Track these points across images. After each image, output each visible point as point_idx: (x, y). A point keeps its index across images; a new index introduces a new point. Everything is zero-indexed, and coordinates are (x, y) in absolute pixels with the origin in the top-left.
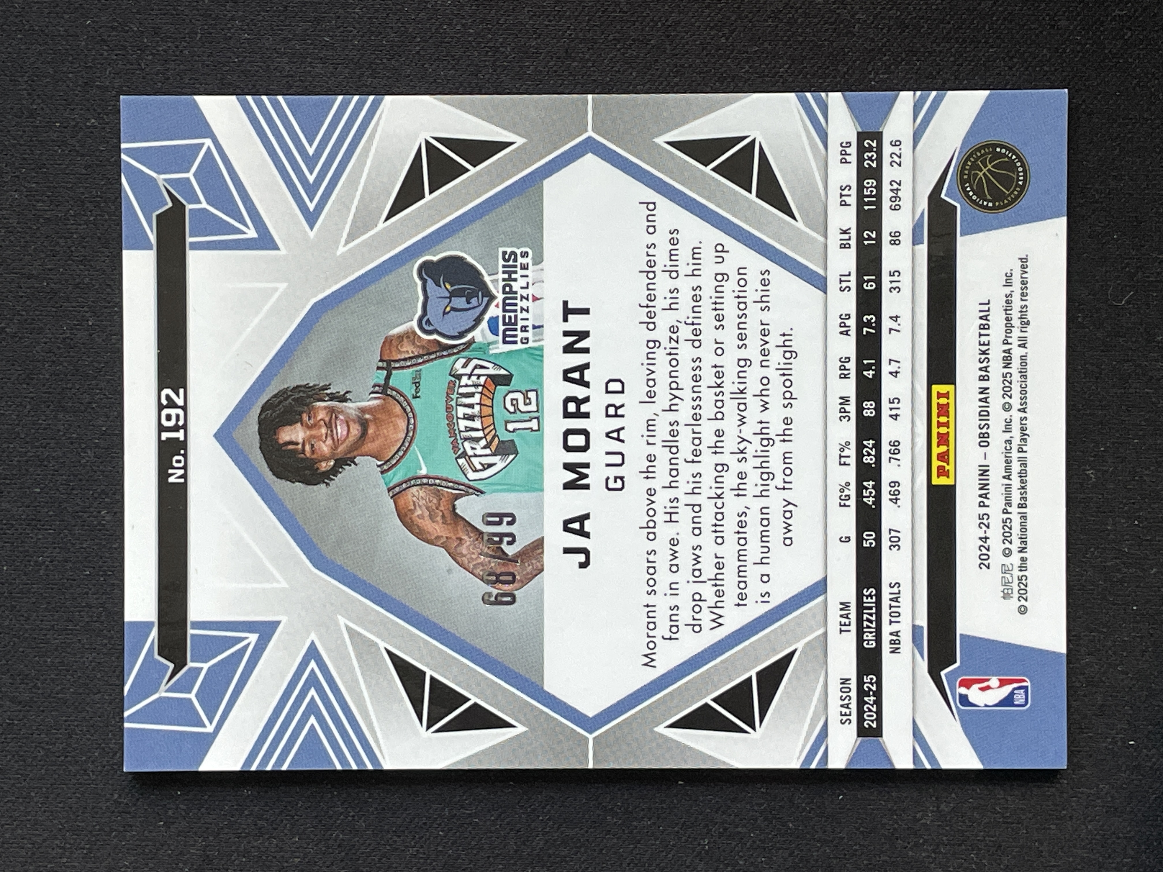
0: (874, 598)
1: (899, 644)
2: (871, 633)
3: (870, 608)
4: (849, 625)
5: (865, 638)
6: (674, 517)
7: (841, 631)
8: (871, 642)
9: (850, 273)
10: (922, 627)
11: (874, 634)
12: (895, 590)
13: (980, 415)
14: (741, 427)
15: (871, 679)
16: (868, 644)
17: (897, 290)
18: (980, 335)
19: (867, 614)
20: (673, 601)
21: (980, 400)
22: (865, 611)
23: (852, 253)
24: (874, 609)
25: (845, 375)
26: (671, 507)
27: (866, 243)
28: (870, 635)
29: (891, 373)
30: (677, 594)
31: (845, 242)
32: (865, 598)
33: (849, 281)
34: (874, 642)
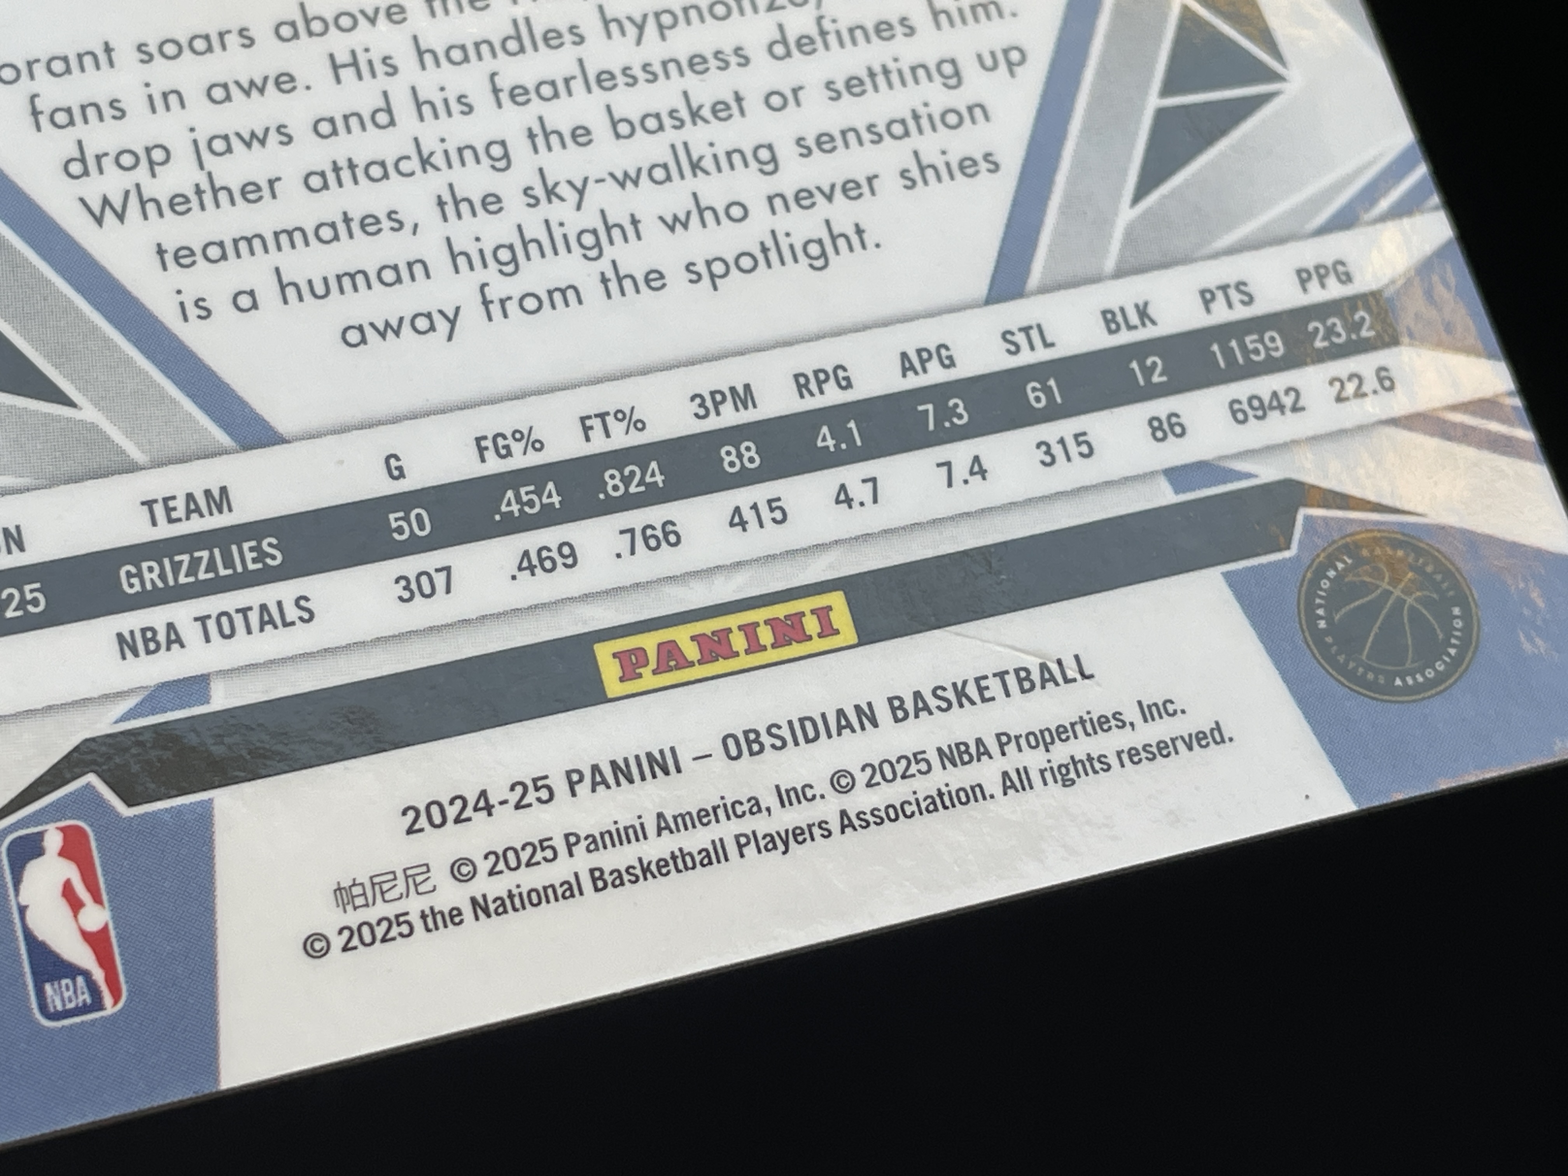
0: (260, 566)
1: (148, 652)
2: (162, 576)
3: (228, 562)
4: (171, 521)
5: (145, 565)
6: (347, 74)
7: (149, 504)
8: (135, 581)
9: (1052, 345)
10: (207, 701)
11: (160, 585)
12: (292, 613)
13: (802, 720)
14: (609, 180)
15: (35, 602)
16: (129, 575)
17: (1048, 459)
18: (1001, 675)
19: (212, 558)
20: (135, 104)
21: (841, 713)
22: (217, 552)
23: (1102, 340)
24: (229, 572)
25: (806, 386)
26: (370, 62)
27: (1134, 365)
28: (155, 576)
29: (843, 487)
30: (154, 111)
31: (1119, 318)
32: (253, 543)
33: (1032, 348)
34: (137, 588)
